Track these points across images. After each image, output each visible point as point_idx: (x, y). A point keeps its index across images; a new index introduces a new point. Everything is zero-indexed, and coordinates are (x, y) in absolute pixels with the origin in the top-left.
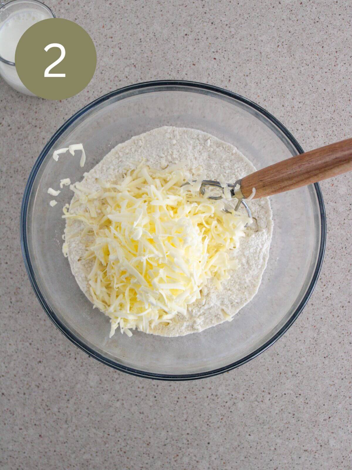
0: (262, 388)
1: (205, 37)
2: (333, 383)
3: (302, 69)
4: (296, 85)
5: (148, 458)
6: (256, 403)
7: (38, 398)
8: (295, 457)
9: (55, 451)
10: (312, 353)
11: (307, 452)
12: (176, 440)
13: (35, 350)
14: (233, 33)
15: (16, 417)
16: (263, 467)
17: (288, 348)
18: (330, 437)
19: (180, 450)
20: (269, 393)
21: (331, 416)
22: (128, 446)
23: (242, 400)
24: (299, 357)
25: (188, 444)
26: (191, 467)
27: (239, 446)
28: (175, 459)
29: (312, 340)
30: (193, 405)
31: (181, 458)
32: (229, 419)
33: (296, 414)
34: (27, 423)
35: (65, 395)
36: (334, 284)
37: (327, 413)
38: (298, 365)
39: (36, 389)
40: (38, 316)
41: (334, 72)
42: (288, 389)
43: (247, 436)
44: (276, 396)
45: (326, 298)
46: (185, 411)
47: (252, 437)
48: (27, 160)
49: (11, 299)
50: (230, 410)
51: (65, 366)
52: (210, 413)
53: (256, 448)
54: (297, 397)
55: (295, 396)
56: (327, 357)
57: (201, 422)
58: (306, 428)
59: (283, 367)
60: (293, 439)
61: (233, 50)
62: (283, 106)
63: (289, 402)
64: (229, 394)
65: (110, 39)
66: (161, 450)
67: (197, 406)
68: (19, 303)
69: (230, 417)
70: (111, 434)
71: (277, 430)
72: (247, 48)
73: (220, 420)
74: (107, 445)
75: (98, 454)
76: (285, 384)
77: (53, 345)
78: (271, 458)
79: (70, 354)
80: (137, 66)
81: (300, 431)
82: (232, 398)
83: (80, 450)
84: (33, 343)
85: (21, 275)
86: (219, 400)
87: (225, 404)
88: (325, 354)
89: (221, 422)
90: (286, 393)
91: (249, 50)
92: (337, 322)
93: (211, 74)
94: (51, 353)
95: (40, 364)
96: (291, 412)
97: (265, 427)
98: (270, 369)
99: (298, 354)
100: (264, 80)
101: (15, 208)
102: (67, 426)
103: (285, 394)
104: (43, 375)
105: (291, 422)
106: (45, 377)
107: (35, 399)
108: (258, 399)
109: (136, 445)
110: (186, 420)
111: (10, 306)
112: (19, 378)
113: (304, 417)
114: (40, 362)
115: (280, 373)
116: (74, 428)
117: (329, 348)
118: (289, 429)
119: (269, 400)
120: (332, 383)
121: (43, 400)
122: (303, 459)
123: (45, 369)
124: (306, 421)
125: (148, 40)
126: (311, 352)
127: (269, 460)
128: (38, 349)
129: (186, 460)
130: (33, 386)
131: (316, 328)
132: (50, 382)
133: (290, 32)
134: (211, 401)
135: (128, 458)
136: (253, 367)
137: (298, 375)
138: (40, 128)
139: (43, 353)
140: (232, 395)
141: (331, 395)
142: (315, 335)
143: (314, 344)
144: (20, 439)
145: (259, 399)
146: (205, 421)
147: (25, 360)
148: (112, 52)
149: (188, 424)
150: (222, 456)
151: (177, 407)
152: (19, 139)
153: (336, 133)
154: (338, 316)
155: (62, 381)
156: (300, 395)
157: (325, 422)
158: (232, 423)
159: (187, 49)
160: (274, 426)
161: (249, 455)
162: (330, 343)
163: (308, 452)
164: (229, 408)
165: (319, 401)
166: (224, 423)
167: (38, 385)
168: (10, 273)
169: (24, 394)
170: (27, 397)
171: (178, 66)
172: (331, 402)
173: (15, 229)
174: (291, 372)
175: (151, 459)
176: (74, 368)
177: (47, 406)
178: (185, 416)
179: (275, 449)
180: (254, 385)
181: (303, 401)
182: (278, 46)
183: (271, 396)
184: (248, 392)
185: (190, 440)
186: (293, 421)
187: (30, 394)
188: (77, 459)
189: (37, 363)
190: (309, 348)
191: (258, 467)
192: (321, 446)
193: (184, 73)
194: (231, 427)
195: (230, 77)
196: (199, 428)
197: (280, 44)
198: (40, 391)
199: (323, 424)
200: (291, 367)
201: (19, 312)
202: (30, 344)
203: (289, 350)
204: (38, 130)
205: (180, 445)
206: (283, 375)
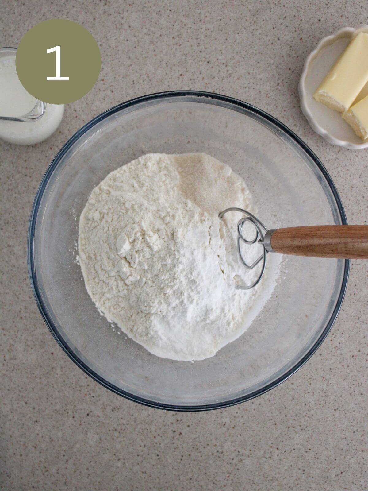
0: (270, 444)
1: (201, 77)
2: (345, 436)
6: (264, 459)
7: (35, 459)
10: (322, 405)
13: (31, 409)
14: (230, 72)
15: (13, 479)
17: (297, 401)
20: (278, 449)
21: (342, 471)
23: (249, 456)
24: (308, 410)
29: (321, 392)
30: (198, 463)
32: (236, 476)
33: (306, 470)
34: (25, 485)
35: (64, 456)
36: (343, 333)
37: (339, 468)
38: (307, 418)
39: (33, 450)
40: (33, 374)
42: (297, 444)
44: (285, 452)
45: (335, 348)
46: (189, 470)
48: (18, 211)
49: (4, 356)
50: (237, 467)
51: (63, 425)
52: (216, 471)
55: (305, 451)
56: (337, 409)
57: (207, 481)
58: (317, 484)
59: (291, 421)
61: (231, 89)
63: (298, 457)
64: (235, 450)
65: (102, 82)
67: (202, 464)
68: (13, 361)
69: (237, 474)
71: (286, 487)
72: (246, 87)
73: (227, 478)
76: (293, 438)
77: (50, 403)
79: (68, 413)
81: (311, 488)
82: (239, 455)
84: (28, 402)
85: (15, 332)
86: (225, 457)
87: (231, 461)
88: (335, 406)
89: (227, 480)
90: (295, 448)
91: (247, 89)
92: (347, 372)
94: (48, 411)
95: (36, 424)
96: (301, 468)
97: (274, 484)
98: (277, 424)
99: (307, 407)
101: (6, 261)
102: (66, 488)
104: (41, 435)
105: (301, 478)
106: (42, 437)
107: (33, 460)
108: (266, 455)
110: (191, 479)
111: (4, 364)
112: (16, 439)
113: (314, 473)
114: (36, 421)
115: (289, 428)
117: (339, 400)
118: (299, 486)
119: (278, 455)
120: (343, 437)
121: (40, 461)
123: (42, 429)
124: (317, 477)
125: (141, 81)
126: (320, 404)
128: (34, 408)
130: (30, 446)
131: (325, 379)
132: (48, 443)
133: (290, 69)
134: (217, 458)
136: (259, 422)
137: (308, 429)
138: (30, 177)
139: (40, 412)
140: (239, 452)
141: (342, 449)
142: (325, 387)
143: (324, 396)
145: (267, 456)
146: (210, 479)
147: (21, 420)
148: (103, 95)
149: (193, 483)
151: (181, 466)
152: (9, 190)
153: (341, 173)
154: (348, 367)
155: (60, 441)
156: (310, 449)
157: (336, 478)
158: (239, 481)
160: (284, 483)
162: (341, 394)
164: (236, 465)
165: (330, 456)
166: (231, 481)
167: (35, 445)
168: (3, 329)
169: (21, 455)
170: (24, 458)
172: (342, 457)
173: (7, 283)
174: (300, 426)
176: (72, 427)
177: (45, 468)
178: (190, 475)
180: (261, 440)
181: (313, 457)
182: (278, 84)
183: (280, 452)
184: (255, 448)
186: (304, 477)
187: (27, 456)
189: (33, 423)
190: (318, 400)
194: (238, 484)
196: (205, 487)
197: (280, 82)
198: (38, 452)
199: (335, 479)
200: (300, 420)
201: (13, 370)
202: (26, 403)
203: (297, 403)
204: (28, 179)
206: (291, 428)
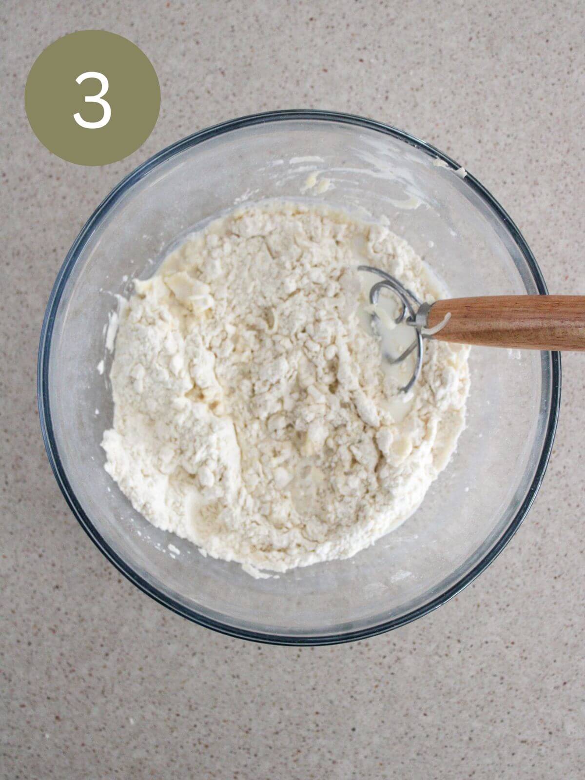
0: (447, 632)
1: (344, 23)
2: (571, 623)
3: (512, 78)
4: (502, 105)
5: (247, 755)
6: (437, 658)
7: (53, 651)
8: (505, 752)
9: (83, 745)
10: (533, 570)
11: (524, 744)
12: (297, 724)
13: (49, 567)
14: (392, 17)
15: (15, 684)
16: (450, 771)
18: (566, 718)
19: (304, 741)
20: (459, 641)
21: (566, 681)
22: (213, 736)
23: (411, 653)
24: (512, 578)
25: (318, 731)
26: (322, 771)
27: (406, 734)
28: (295, 758)
29: (532, 548)
30: (326, 663)
31: (306, 756)
32: (390, 686)
33: (506, 678)
34: (34, 695)
35: (102, 646)
36: (571, 449)
37: (560, 676)
38: (509, 591)
39: (50, 635)
40: (54, 506)
41: (568, 84)
42: (492, 634)
43: (421, 716)
44: (472, 646)
45: (557, 475)
46: (311, 674)
47: (429, 719)
48: (36, 235)
49: (6, 477)
50: (392, 671)
51: (102, 595)
52: (356, 676)
53: (437, 739)
54: (507, 647)
55: (505, 645)
56: (559, 576)
57: (341, 693)
58: (524, 702)
59: (482, 596)
60: (502, 721)
61: (393, 46)
62: (480, 142)
63: (493, 656)
64: (389, 642)
65: (180, 27)
66: (270, 743)
67: (332, 664)
68: (20, 485)
69: (391, 682)
70: (181, 714)
71: (473, 705)
72: (417, 43)
73: (374, 689)
74: (175, 734)
75: (159, 749)
76: (486, 624)
77: (80, 557)
78: (463, 756)
79: (110, 574)
80: (226, 72)
81: (513, 707)
82: (394, 650)
83: (128, 743)
84: (44, 554)
85: (25, 436)
86: (372, 652)
87: (381, 660)
88: (555, 571)
89: (375, 692)
90: (489, 640)
91: (419, 46)
92: (576, 516)
93: (354, 87)
94: (76, 570)
95: (57, 591)
96: (498, 675)
97: (452, 700)
99: (509, 571)
100: (446, 97)
101: (14, 318)
102: (104, 700)
103: (487, 642)
104: (63, 610)
105: (497, 691)
106: (66, 613)
107: (49, 652)
108: (439, 651)
109: (225, 733)
110: (314, 689)
111: (4, 490)
112: (21, 616)
113: (520, 682)
114: (57, 587)
115: (478, 606)
116: (117, 704)
117: (562, 562)
118: (494, 704)
119: (460, 652)
120: (568, 623)
121: (62, 654)
122: (518, 758)
123: (66, 600)
124: (524, 690)
125: (246, 28)
126: (531, 568)
127: (460, 759)
128: (54, 565)
129: (314, 759)
130: (45, 629)
131: (539, 526)
132: (75, 623)
133: (490, 15)
134: (358, 654)
135: (212, 756)
137: (510, 608)
138: (58, 179)
139: (63, 572)
140: (394, 645)
141: (566, 644)
142: (539, 539)
143: (537, 554)
144: (23, 723)
145: (443, 653)
146: (347, 690)
147: (31, 585)
148: (183, 48)
149: (318, 695)
150: (377, 752)
151: (298, 667)
152: (21, 199)
153: (571, 188)
154: (578, 506)
155: (95, 621)
156: (513, 643)
157: (556, 692)
158: (394, 694)
159: (314, 43)
160: (468, 699)
161: (424, 749)
162: (565, 552)
163: (528, 744)
164: (390, 667)
165: (546, 655)
166: (380, 694)
167: (53, 627)
168: (6, 431)
169: (30, 644)
170: (35, 649)
171: (298, 74)
173: (14, 354)
174: (498, 603)
175: (253, 757)
176: (116, 598)
177: (70, 665)
178: (312, 682)
179: (470, 739)
180: (433, 626)
181: (518, 655)
182: (471, 39)
183: (463, 647)
184: (422, 639)
185: (320, 725)
186: (502, 689)
187: (39, 645)
188: (123, 758)
189: (51, 589)
190: (528, 561)
191: (441, 772)
192: (550, 733)
193: (308, 85)
194: (392, 700)
195: (387, 92)
196: (336, 703)
197: (473, 35)
198: (58, 639)
199: (553, 694)
200: (497, 594)
201: (20, 500)
202: (40, 556)
204: (55, 183)
205: (304, 733)
206: (482, 606)
